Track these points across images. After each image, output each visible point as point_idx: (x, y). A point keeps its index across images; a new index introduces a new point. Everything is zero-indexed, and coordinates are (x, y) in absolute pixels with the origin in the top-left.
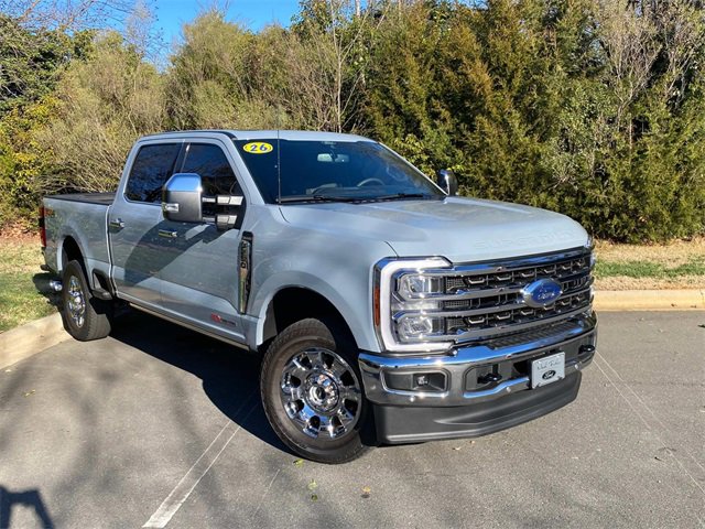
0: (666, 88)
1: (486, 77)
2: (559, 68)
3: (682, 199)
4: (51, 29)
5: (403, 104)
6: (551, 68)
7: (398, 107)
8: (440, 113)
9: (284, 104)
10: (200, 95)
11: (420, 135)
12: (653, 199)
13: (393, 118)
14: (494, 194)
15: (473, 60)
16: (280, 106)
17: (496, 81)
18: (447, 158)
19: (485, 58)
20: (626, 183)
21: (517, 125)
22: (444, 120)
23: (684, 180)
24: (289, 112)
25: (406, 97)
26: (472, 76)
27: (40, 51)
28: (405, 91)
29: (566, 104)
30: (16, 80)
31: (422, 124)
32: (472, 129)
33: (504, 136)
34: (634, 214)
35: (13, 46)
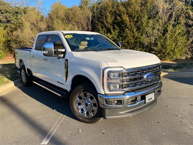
0: (172, 22)
1: (127, 19)
2: (146, 16)
3: (176, 50)
4: (17, 6)
5: (107, 25)
6: (144, 16)
7: (105, 26)
8: (116, 28)
9: (77, 25)
10: (55, 23)
11: (111, 33)
12: (169, 49)
13: (104, 29)
14: (129, 48)
15: (124, 14)
16: (76, 26)
17: (130, 20)
18: (118, 39)
19: (127, 14)
20: (162, 46)
21: (135, 31)
22: (117, 30)
23: (176, 45)
24: (78, 27)
25: (107, 24)
26: (124, 18)
27: (15, 12)
28: (107, 22)
29: (147, 26)
30: (9, 19)
31: (112, 30)
32: (124, 32)
33: (132, 33)
34: (164, 53)
35: (8, 10)
